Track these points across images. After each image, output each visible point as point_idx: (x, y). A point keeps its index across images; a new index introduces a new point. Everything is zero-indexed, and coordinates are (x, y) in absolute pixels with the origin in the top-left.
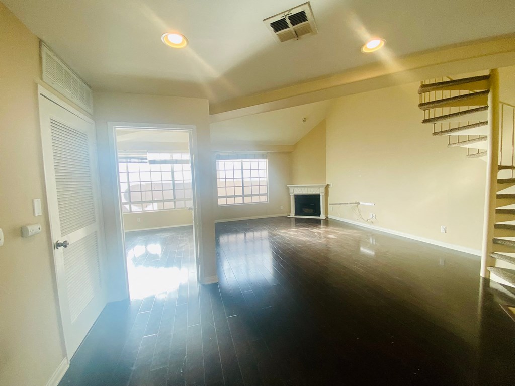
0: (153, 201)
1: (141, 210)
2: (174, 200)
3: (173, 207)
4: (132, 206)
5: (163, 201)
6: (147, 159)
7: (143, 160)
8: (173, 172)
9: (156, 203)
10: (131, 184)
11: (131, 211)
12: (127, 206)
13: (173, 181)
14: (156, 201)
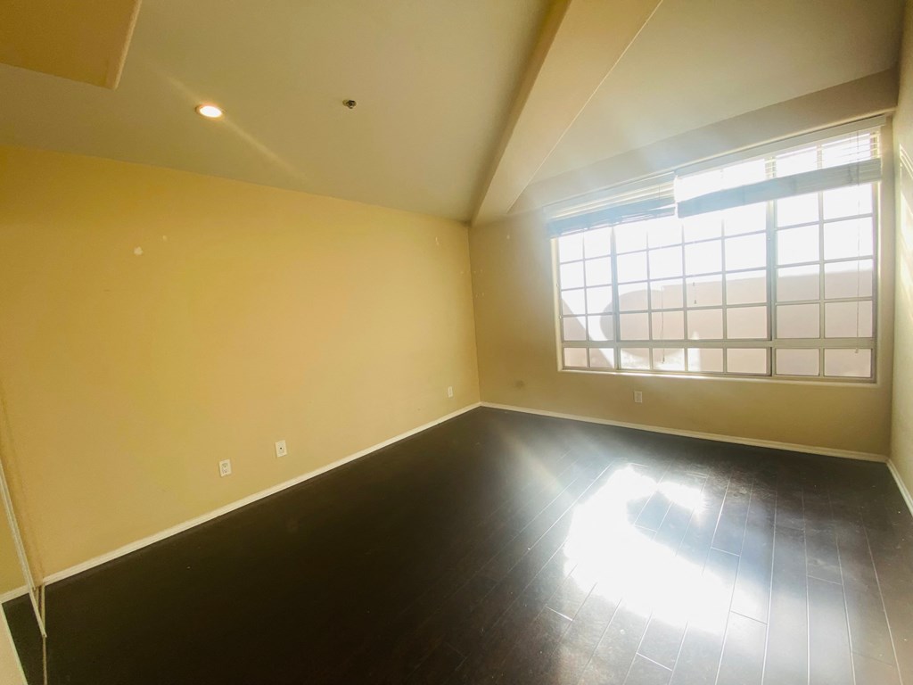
0: (686, 343)
1: (648, 368)
2: (771, 343)
3: (764, 371)
4: (623, 354)
5: (725, 344)
6: (670, 200)
7: (653, 208)
8: (771, 232)
9: (696, 350)
10: (622, 290)
11: (618, 369)
12: (609, 353)
13: (771, 267)
14: (695, 344)
